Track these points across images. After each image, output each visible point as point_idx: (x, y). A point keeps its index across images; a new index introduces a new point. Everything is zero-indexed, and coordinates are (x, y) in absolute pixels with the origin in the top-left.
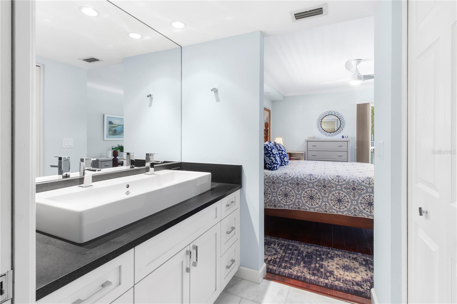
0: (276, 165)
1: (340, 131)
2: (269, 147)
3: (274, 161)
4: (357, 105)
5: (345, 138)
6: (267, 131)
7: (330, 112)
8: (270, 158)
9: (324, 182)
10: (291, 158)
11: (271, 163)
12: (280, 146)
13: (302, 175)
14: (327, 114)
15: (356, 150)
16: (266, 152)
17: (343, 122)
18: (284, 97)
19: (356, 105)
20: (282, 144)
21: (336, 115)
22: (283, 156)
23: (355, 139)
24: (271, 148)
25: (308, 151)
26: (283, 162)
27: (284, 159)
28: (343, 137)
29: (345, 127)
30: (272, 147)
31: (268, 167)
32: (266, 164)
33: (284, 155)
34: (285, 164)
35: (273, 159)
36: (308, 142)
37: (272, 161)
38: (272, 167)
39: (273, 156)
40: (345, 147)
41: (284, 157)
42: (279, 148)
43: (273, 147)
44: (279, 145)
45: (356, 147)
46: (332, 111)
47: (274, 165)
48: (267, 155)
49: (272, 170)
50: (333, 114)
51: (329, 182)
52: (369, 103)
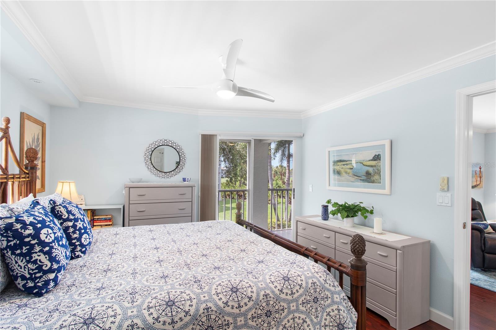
0: (52, 276)
1: (178, 171)
2: (25, 226)
3: (47, 264)
4: (202, 135)
5: (187, 181)
6: (33, 168)
7: (166, 142)
8: (31, 258)
9: (208, 317)
10: (95, 217)
11: (35, 273)
12: (69, 209)
13: (146, 313)
14: (161, 144)
15: (200, 198)
16: (12, 243)
17: (184, 158)
18: (81, 103)
19: (200, 136)
20: (76, 200)
21: (174, 147)
22: (78, 232)
23: (199, 181)
24: (35, 228)
25: (130, 205)
26: (79, 248)
27: (79, 239)
28: (184, 180)
29: (185, 165)
30: (39, 222)
31: (20, 286)
32: (16, 277)
33: (80, 229)
34: (84, 253)
35: (43, 258)
36: (130, 188)
37: (40, 268)
38: (40, 284)
39: (41, 251)
40: (188, 196)
41: (81, 235)
42: (65, 215)
43: (43, 222)
44: (65, 207)
45: (200, 193)
46: (168, 140)
47: (45, 278)
48: (18, 252)
49: (39, 295)
50: (170, 145)
51: (220, 314)
52: (217, 135)
